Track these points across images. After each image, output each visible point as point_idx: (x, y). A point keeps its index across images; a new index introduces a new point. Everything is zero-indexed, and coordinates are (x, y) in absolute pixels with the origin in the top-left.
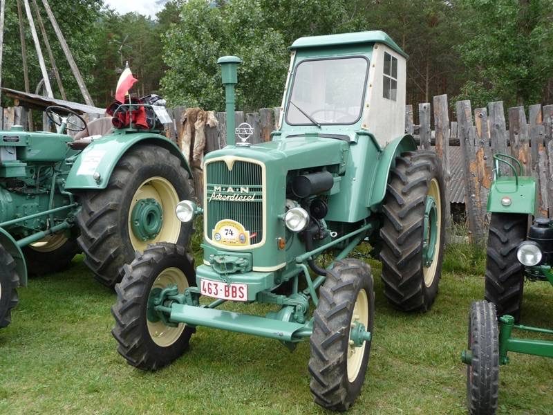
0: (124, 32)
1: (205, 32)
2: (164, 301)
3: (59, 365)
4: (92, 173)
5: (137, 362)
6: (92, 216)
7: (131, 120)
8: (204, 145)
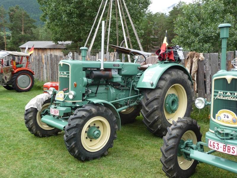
0: (154, 21)
1: (194, 17)
2: (185, 147)
3: (134, 170)
4: (149, 81)
5: (171, 176)
6: (148, 101)
7: (167, 57)
8: (197, 69)
